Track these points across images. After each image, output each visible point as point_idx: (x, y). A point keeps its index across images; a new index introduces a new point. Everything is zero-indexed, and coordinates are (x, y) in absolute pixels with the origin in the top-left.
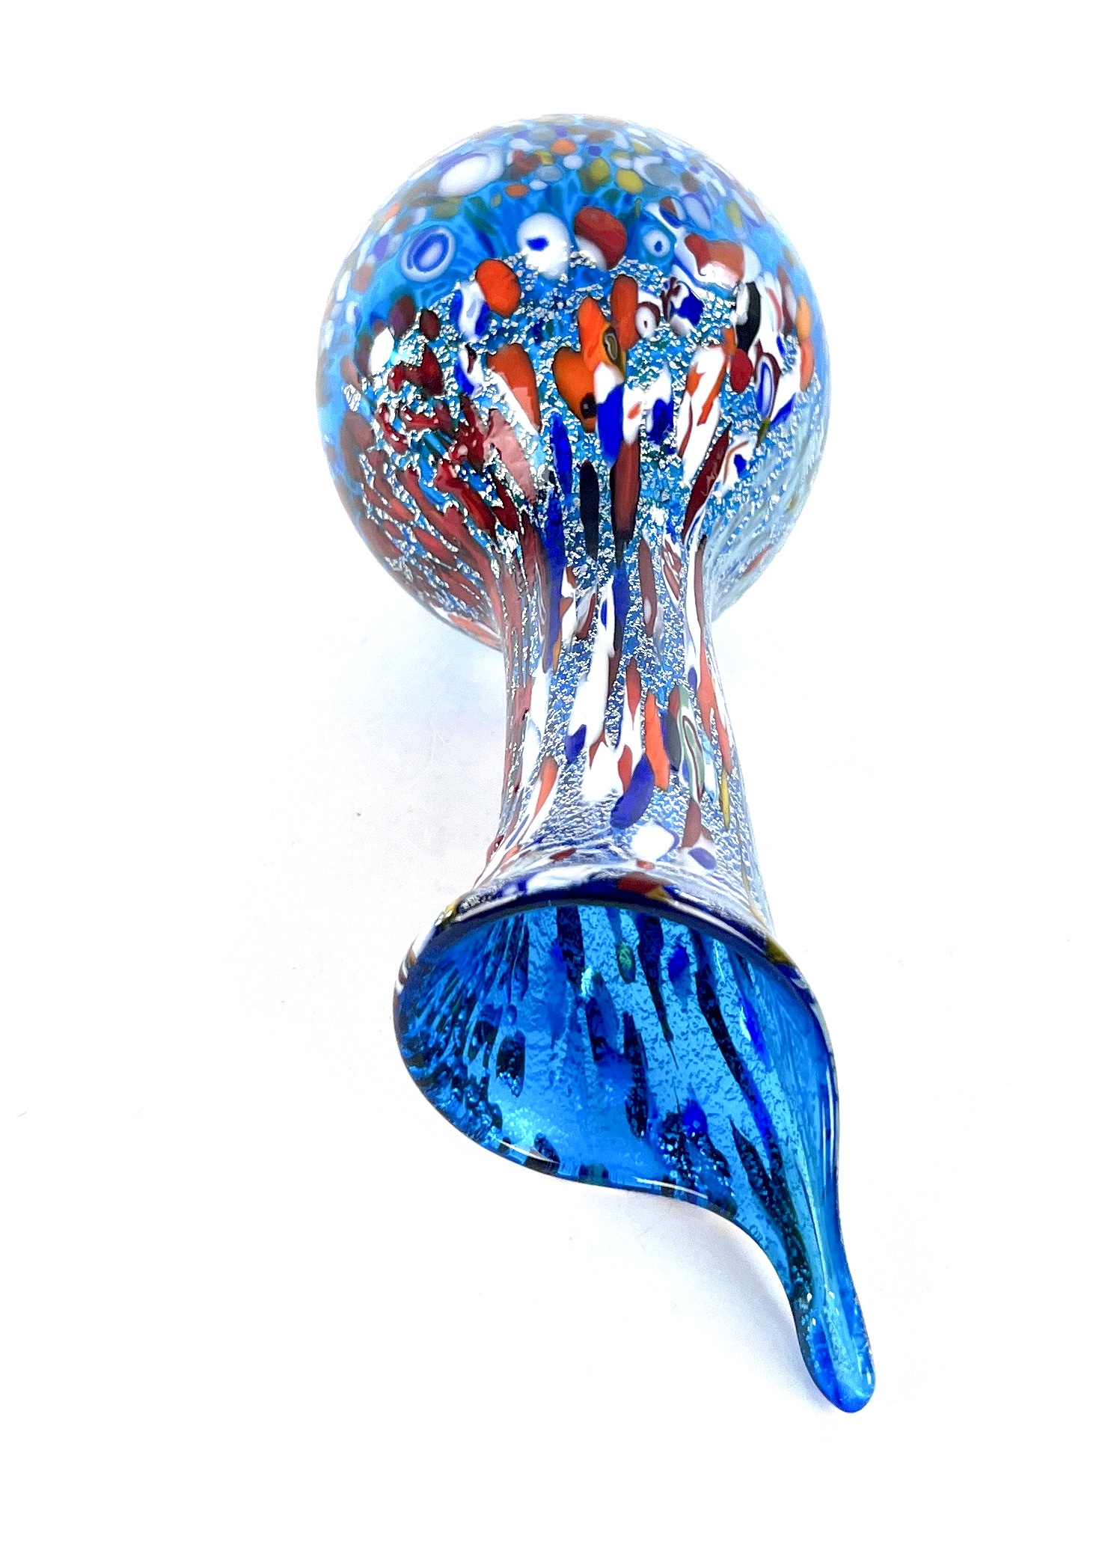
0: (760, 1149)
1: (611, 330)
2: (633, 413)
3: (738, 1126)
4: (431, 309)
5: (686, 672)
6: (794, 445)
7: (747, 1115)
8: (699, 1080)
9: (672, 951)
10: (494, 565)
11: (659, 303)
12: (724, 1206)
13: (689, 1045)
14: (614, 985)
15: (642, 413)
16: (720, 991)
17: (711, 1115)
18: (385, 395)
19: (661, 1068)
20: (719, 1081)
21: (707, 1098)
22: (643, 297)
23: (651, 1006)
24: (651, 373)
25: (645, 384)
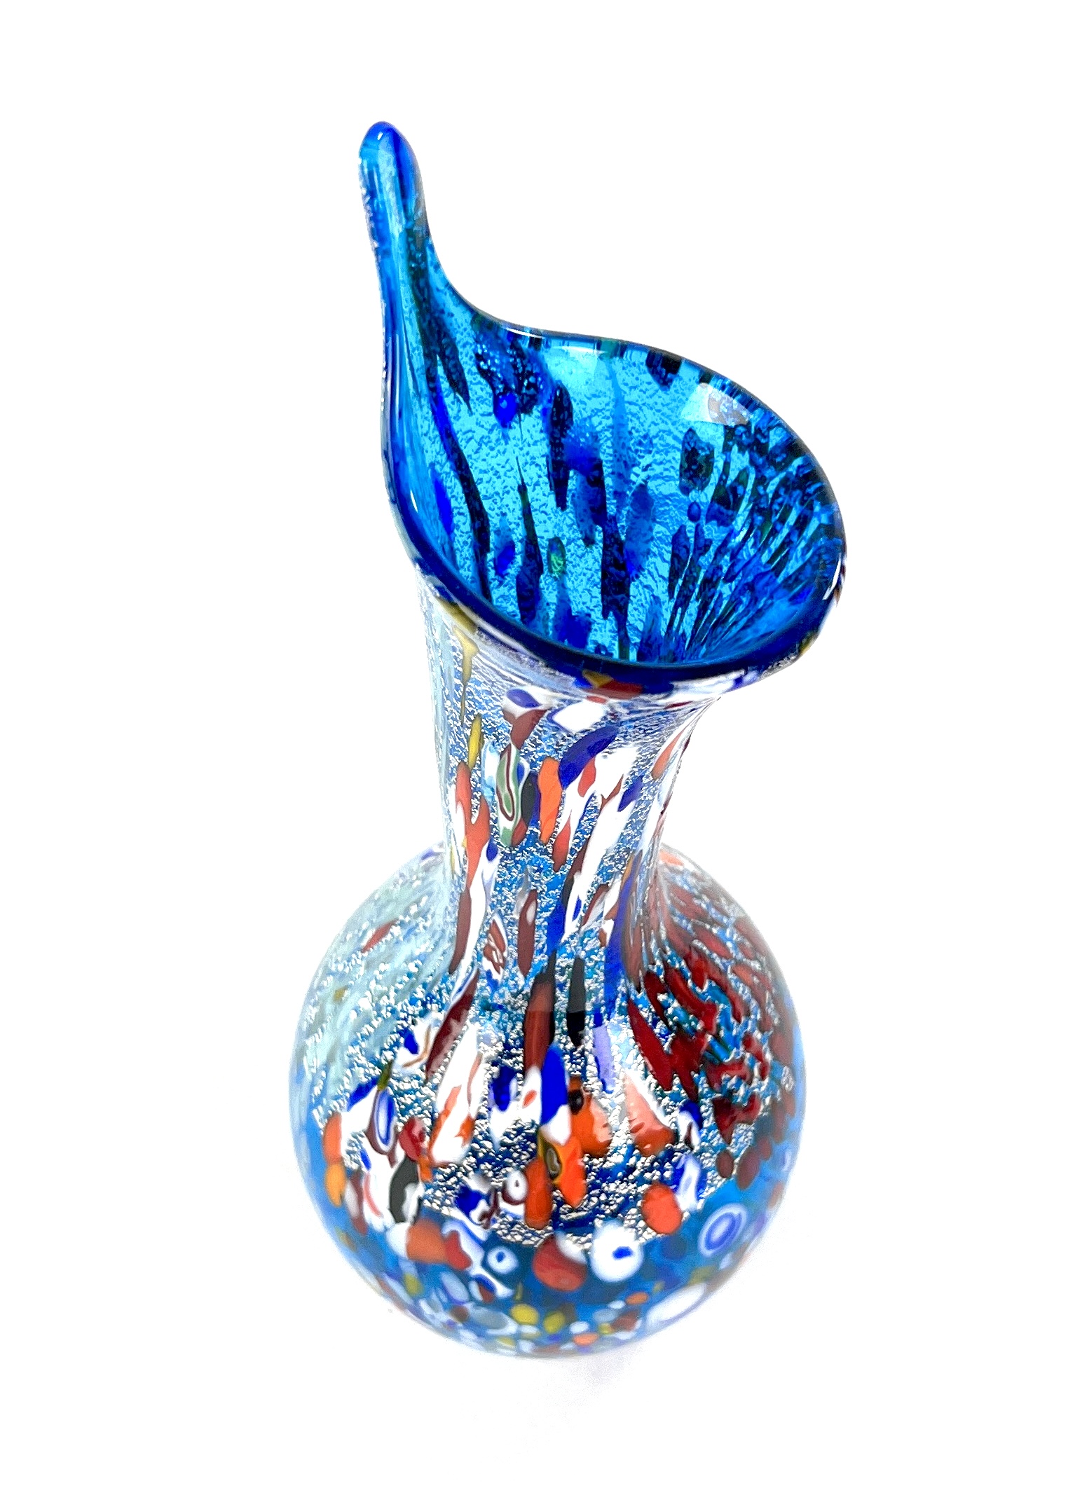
0: (445, 385)
1: (553, 1177)
2: (530, 1097)
3: (464, 407)
4: (724, 1180)
5: (499, 857)
6: (346, 1058)
7: (455, 418)
8: (497, 449)
9: (509, 570)
10: (663, 936)
11: (503, 1205)
12: (485, 326)
13: (504, 481)
14: (572, 536)
15: (522, 1097)
16: (469, 537)
17: (489, 414)
18: (763, 1088)
19: (533, 458)
20: (479, 449)
21: (491, 431)
22: (519, 1210)
23: (536, 517)
24: (512, 1136)
25: (519, 1126)
